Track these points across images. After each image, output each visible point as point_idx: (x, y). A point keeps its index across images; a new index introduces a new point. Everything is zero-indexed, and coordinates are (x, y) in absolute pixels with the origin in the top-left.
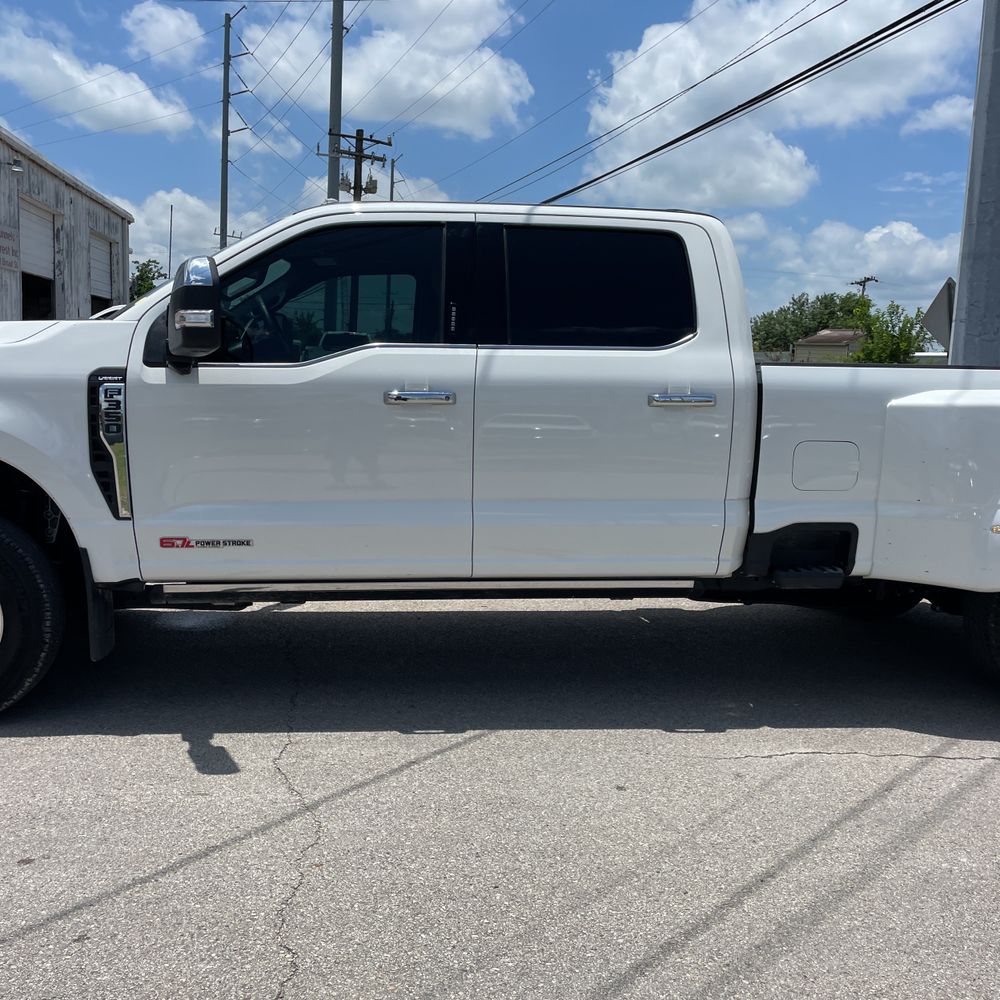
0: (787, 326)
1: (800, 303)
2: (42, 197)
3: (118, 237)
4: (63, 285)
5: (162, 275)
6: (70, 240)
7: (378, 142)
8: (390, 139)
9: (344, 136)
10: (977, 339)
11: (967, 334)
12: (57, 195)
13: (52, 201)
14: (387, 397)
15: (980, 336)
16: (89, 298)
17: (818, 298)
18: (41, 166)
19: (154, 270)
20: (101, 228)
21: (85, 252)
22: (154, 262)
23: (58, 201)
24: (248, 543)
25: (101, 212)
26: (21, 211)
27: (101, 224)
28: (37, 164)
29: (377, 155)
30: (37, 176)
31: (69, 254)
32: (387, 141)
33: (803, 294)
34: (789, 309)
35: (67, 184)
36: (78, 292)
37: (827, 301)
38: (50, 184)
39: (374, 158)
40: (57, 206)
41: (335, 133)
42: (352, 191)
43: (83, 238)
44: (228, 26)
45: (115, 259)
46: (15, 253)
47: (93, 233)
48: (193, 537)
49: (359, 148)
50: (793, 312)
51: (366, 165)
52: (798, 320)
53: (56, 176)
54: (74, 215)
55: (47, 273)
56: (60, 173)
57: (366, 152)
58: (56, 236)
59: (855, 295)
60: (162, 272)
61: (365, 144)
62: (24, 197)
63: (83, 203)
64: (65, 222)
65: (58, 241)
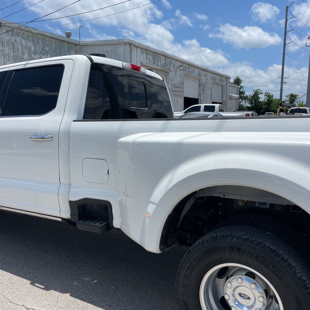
2: (193, 75)
3: (224, 84)
4: (201, 99)
5: (261, 93)
6: (204, 86)
13: (197, 76)
18: (193, 66)
20: (217, 82)
21: (210, 90)
22: (259, 89)
23: (199, 74)
25: (218, 77)
26: (184, 79)
27: (217, 80)
28: (191, 65)
30: (191, 69)
31: (203, 91)
35: (203, 70)
36: (207, 101)
38: (197, 71)
40: (199, 77)
43: (209, 85)
44: (287, 10)
46: (182, 92)
47: (214, 83)
54: (206, 79)
55: (196, 97)
56: (200, 67)
63: (210, 75)
64: (202, 81)
65: (200, 87)
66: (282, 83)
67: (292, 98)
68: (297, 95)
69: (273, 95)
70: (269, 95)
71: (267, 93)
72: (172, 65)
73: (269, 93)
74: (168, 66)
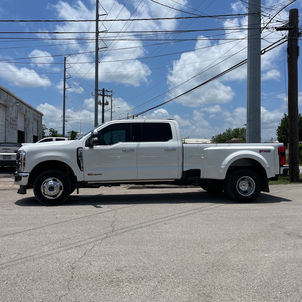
0: (226, 138)
1: (229, 131)
2: (23, 110)
3: (40, 120)
4: (27, 133)
5: (46, 129)
6: (29, 121)
7: (108, 92)
8: (112, 91)
9: (99, 90)
10: (251, 139)
11: (249, 138)
12: (26, 110)
13: (25, 111)
14: (123, 150)
15: (252, 138)
16: (33, 136)
17: (234, 129)
18: (23, 103)
19: (44, 127)
20: (36, 118)
21: (32, 124)
22: (44, 125)
23: (26, 111)
24: (101, 174)
25: (36, 113)
26: (18, 115)
27: (36, 116)
29: (108, 95)
30: (22, 105)
31: (28, 125)
32: (111, 91)
33: (229, 129)
34: (226, 133)
35: (28, 107)
36: (30, 135)
37: (237, 130)
38: (25, 107)
39: (107, 96)
40: (26, 113)
41: (97, 90)
42: (102, 105)
43: (31, 120)
44: (65, 60)
45: (39, 126)
46: (16, 125)
47: (34, 119)
48: (93, 174)
49: (103, 93)
50: (227, 134)
51: (105, 97)
52: (229, 136)
53: (26, 105)
54: (30, 115)
55: (23, 130)
57: (105, 94)
58: (25, 120)
59: (244, 128)
60: (46, 128)
61: (105, 92)
62: (18, 111)
63: (32, 111)
64: (28, 117)
65: (26, 122)
66: (64, 121)
67: (73, 135)
68: (77, 133)
69: (57, 132)
70: (53, 131)
71: (52, 129)
72: (11, 101)
73: (54, 129)
74: (8, 101)
